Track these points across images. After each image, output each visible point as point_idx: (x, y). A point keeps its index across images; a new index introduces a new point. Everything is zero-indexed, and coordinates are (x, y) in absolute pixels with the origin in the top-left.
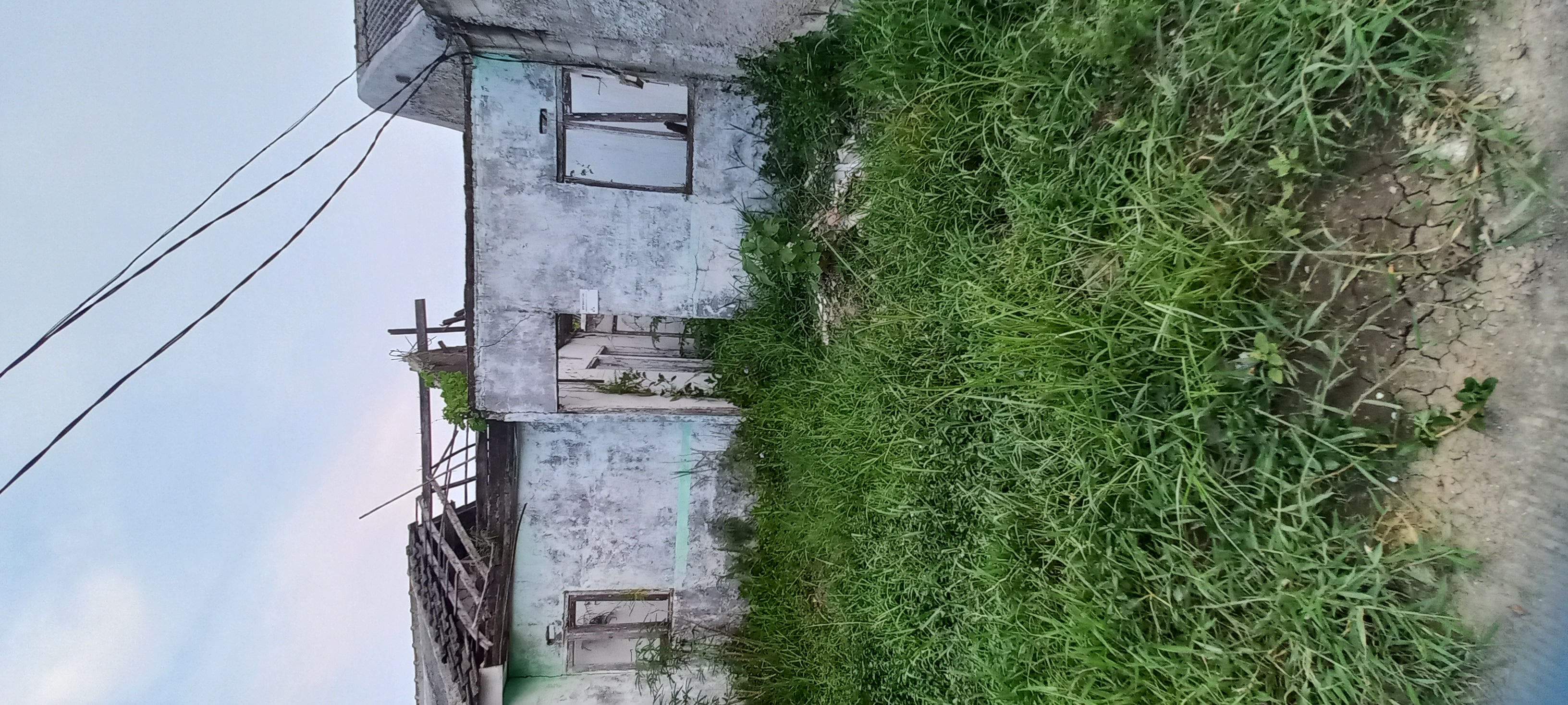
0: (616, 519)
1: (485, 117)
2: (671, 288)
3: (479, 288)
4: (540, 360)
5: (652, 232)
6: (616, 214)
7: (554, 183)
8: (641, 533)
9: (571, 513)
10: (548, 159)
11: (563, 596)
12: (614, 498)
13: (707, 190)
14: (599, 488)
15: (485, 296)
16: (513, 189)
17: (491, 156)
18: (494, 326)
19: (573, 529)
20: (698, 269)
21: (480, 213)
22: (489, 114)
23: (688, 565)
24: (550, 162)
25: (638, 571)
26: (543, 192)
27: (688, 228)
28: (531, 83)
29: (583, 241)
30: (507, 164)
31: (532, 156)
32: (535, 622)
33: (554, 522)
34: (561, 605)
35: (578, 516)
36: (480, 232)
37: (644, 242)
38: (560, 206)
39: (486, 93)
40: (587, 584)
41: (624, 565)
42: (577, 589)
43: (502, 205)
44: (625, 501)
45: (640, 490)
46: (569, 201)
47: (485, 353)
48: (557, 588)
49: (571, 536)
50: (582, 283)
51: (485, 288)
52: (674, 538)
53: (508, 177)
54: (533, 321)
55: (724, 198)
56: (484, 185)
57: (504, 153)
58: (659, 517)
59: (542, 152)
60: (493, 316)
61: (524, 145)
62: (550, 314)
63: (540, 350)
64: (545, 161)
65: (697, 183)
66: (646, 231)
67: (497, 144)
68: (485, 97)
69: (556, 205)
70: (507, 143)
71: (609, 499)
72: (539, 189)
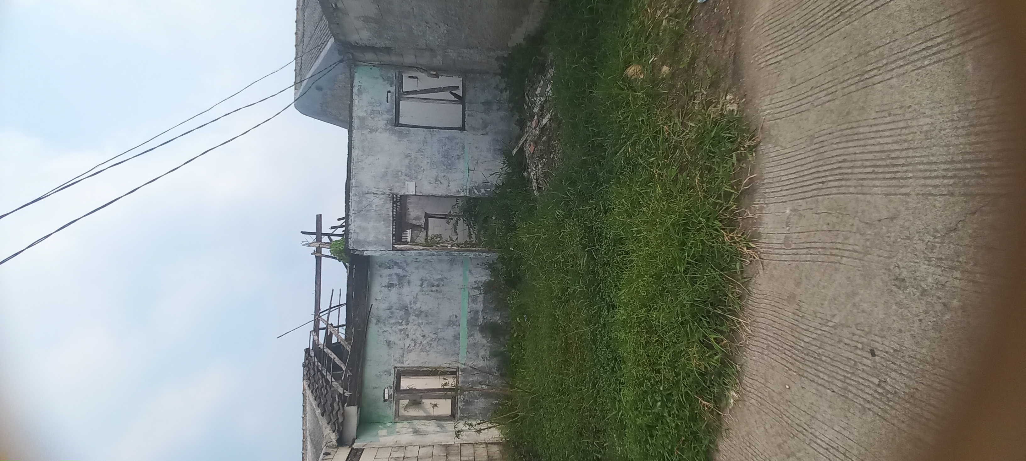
0: (425, 322)
1: (360, 96)
2: (455, 180)
3: (353, 181)
4: (384, 221)
5: (444, 151)
6: (425, 142)
7: (393, 127)
8: (439, 330)
9: (399, 318)
10: (391, 115)
11: (393, 369)
12: (424, 308)
13: (473, 128)
14: (415, 303)
15: (356, 186)
16: (372, 131)
17: (362, 114)
18: (360, 202)
19: (400, 327)
20: (469, 170)
21: (355, 143)
22: (362, 94)
23: (467, 351)
24: (391, 117)
25: (437, 355)
26: (388, 131)
27: (463, 148)
28: (383, 79)
29: (408, 156)
30: (370, 118)
31: (382, 114)
32: (377, 387)
33: (389, 324)
34: (392, 376)
35: (402, 320)
36: (355, 153)
37: (440, 156)
38: (396, 139)
39: (360, 84)
40: (408, 362)
41: (429, 351)
42: (401, 365)
43: (367, 139)
44: (430, 311)
45: (439, 304)
46: (401, 136)
47: (355, 217)
48: (390, 364)
49: (399, 332)
50: (407, 178)
51: (356, 182)
52: (459, 334)
53: (370, 125)
54: (381, 199)
55: (482, 132)
56: (358, 129)
57: (369, 112)
58: (450, 321)
59: (388, 111)
60: (360, 197)
61: (379, 108)
62: (389, 195)
63: (383, 215)
64: (390, 116)
65: (467, 125)
66: (441, 150)
67: (365, 109)
68: (360, 86)
69: (394, 138)
70: (370, 109)
71: (421, 309)
72: (385, 130)
